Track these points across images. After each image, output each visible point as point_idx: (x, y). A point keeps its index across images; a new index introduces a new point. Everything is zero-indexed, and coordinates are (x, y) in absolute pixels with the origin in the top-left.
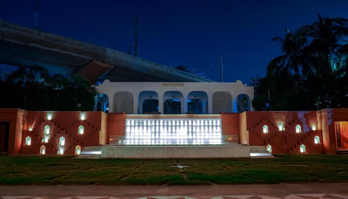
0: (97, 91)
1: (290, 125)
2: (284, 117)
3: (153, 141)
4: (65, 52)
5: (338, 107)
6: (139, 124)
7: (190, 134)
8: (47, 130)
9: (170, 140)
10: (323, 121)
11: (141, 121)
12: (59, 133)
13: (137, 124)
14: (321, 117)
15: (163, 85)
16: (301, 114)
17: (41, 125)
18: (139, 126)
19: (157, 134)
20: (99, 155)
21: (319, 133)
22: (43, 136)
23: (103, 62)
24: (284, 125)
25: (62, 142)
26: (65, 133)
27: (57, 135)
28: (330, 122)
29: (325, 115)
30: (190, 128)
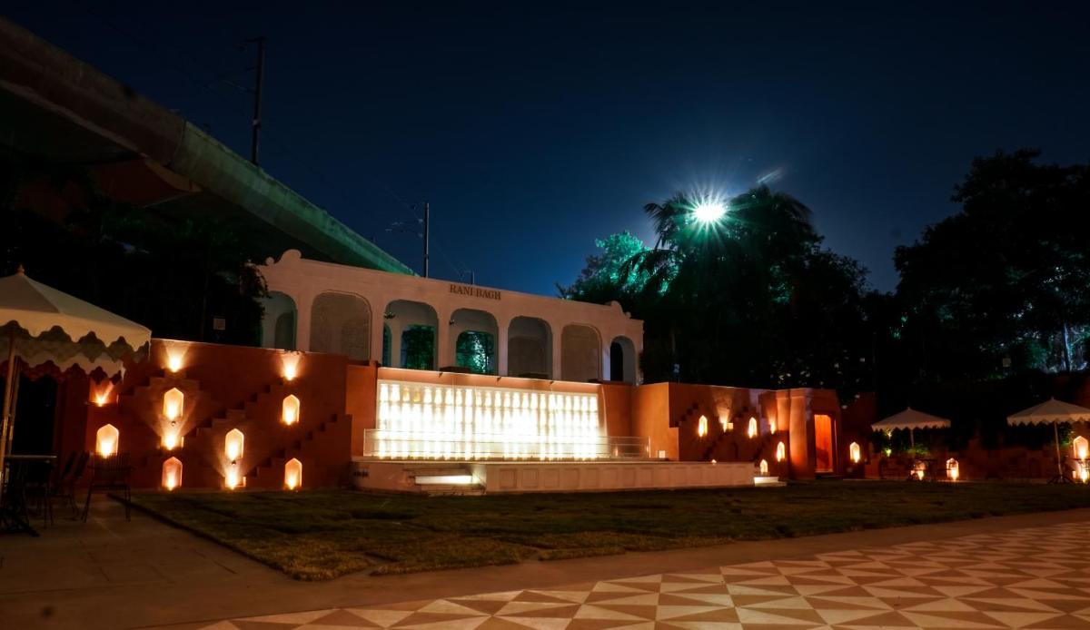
0: (262, 280)
1: (740, 418)
2: (728, 400)
3: (468, 448)
4: (54, 108)
5: (819, 387)
6: (412, 398)
7: (543, 431)
8: (173, 405)
9: (488, 446)
10: (793, 412)
11: (417, 389)
12: (222, 415)
13: (407, 398)
14: (788, 406)
15: (452, 289)
16: (755, 395)
17: (150, 388)
18: (411, 402)
19: (468, 427)
20: (479, 487)
21: (783, 436)
22: (160, 426)
23: (168, 167)
24: (729, 416)
25: (234, 445)
26: (243, 416)
27: (216, 422)
28: (807, 417)
29: (799, 402)
30: (543, 415)
